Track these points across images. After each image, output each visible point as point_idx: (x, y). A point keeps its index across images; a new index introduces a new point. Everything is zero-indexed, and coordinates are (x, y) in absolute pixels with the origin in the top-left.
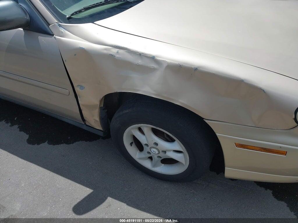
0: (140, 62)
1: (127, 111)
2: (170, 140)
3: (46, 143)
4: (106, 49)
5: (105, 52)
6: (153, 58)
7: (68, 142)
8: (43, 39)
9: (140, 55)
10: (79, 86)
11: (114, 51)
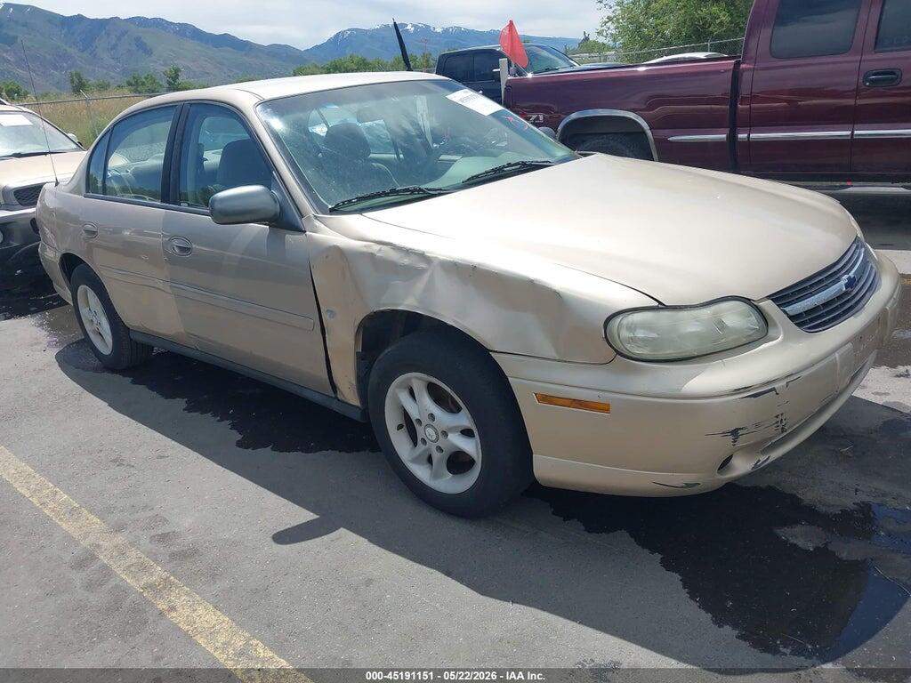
0: (406, 261)
1: (390, 350)
2: (455, 410)
3: (269, 448)
4: (365, 246)
5: (365, 250)
6: (422, 256)
7: (307, 450)
8: (291, 238)
9: (407, 252)
10: (328, 311)
11: (376, 247)
